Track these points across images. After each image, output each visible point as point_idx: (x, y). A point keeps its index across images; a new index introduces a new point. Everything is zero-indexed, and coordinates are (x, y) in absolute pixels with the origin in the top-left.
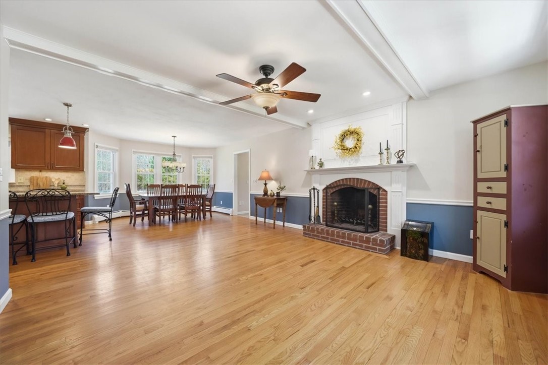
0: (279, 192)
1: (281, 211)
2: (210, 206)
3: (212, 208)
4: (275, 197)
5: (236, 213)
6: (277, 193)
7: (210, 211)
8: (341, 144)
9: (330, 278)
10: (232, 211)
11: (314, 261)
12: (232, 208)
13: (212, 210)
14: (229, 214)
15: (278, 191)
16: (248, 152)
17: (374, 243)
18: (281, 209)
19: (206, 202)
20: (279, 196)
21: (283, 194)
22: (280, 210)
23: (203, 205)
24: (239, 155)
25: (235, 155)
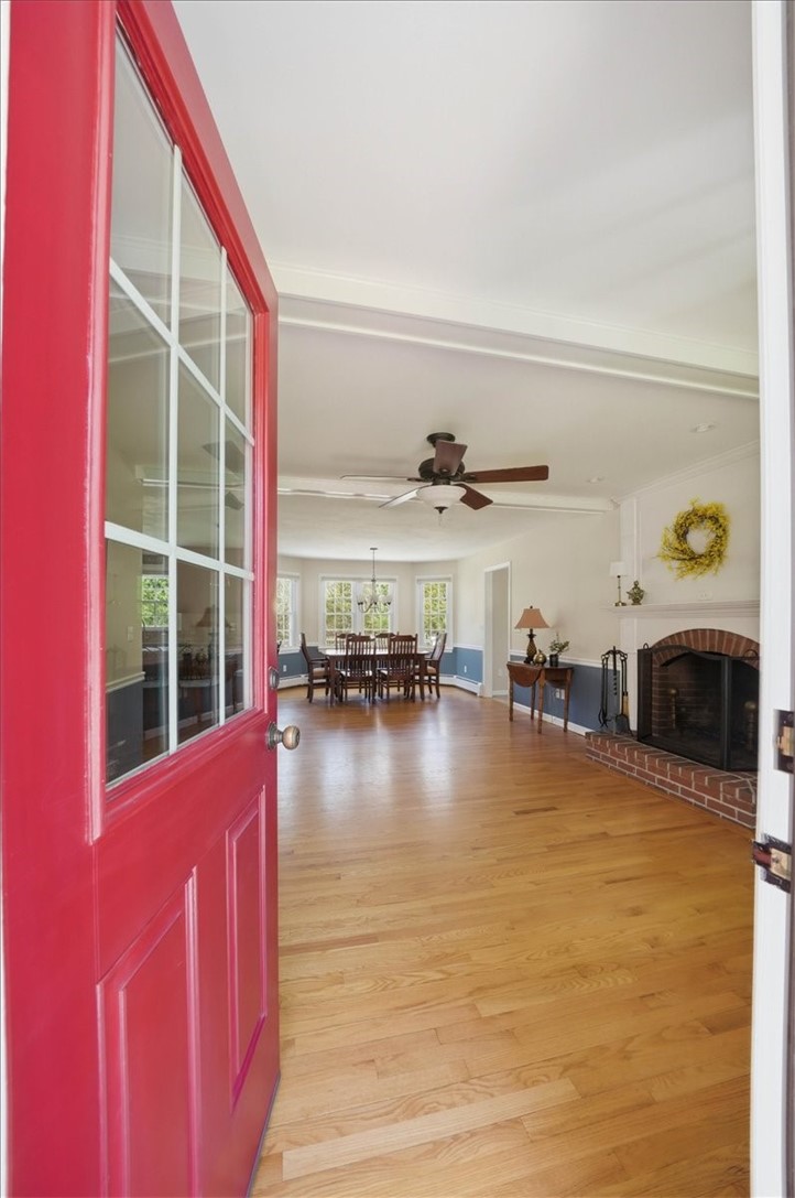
0: (556, 655)
1: (563, 698)
2: (437, 675)
3: (440, 678)
4: (547, 665)
5: (489, 694)
6: (551, 656)
7: (438, 685)
8: (677, 545)
9: (548, 847)
10: (482, 687)
11: (555, 809)
12: (481, 681)
13: (441, 682)
14: (475, 694)
15: (554, 653)
16: (507, 569)
17: (728, 796)
18: (563, 692)
19: (429, 667)
20: (557, 662)
21: (564, 659)
22: (561, 694)
23: (423, 672)
24: (495, 573)
25: (486, 573)
